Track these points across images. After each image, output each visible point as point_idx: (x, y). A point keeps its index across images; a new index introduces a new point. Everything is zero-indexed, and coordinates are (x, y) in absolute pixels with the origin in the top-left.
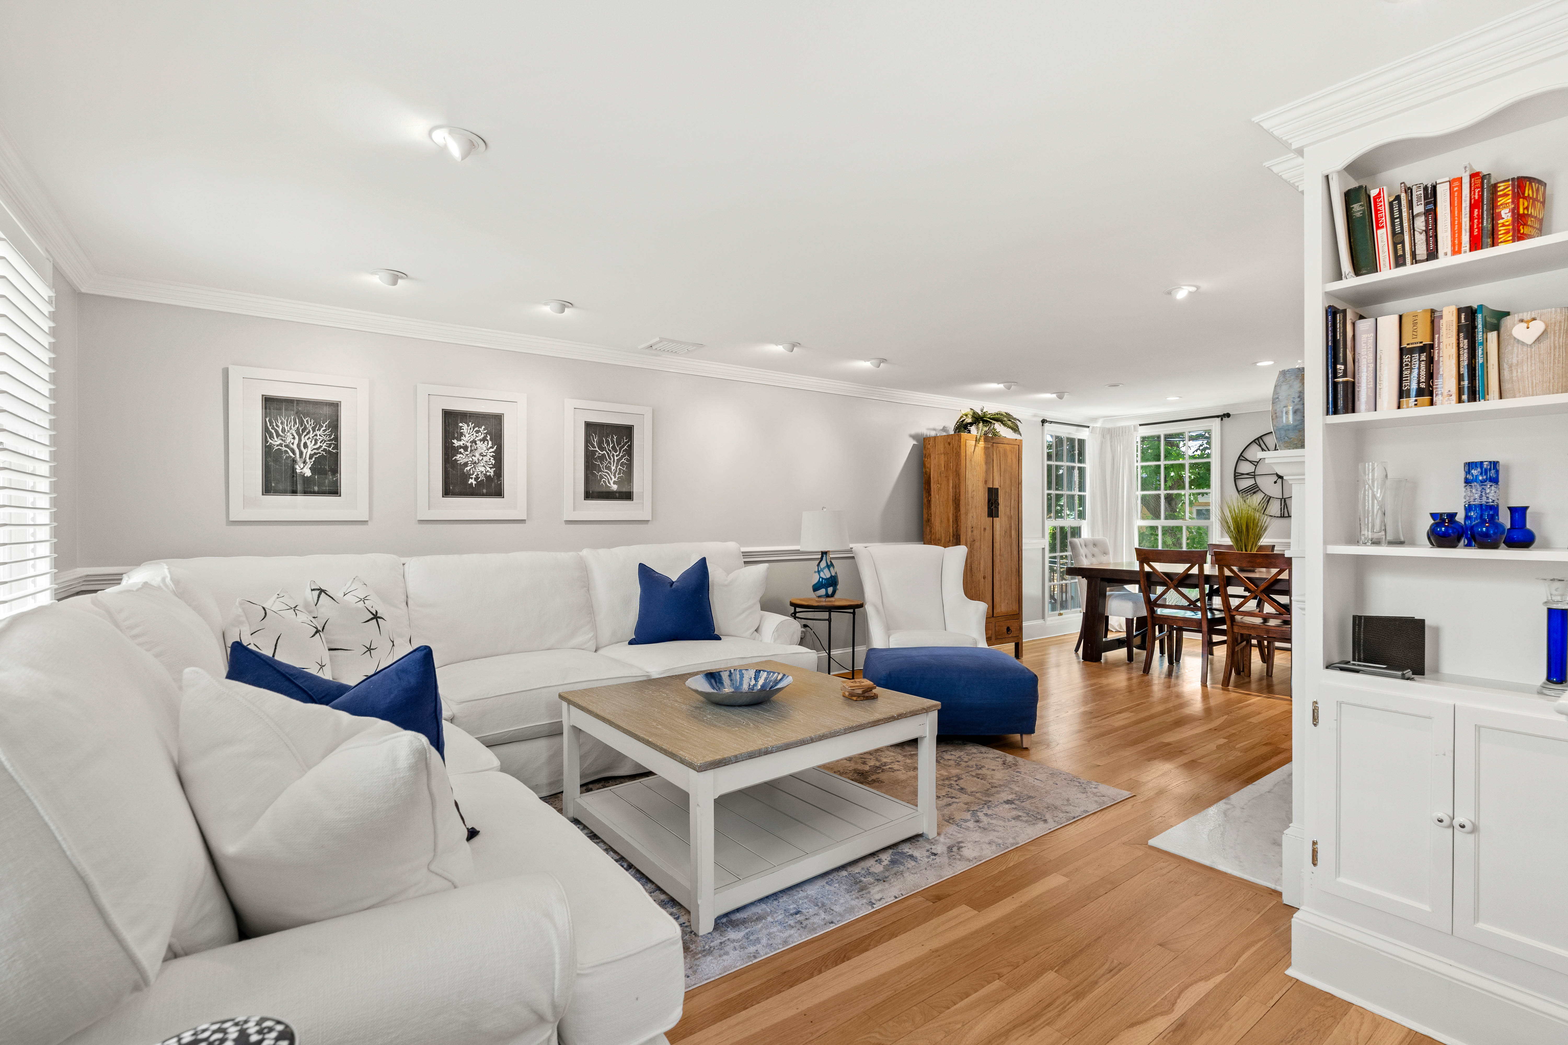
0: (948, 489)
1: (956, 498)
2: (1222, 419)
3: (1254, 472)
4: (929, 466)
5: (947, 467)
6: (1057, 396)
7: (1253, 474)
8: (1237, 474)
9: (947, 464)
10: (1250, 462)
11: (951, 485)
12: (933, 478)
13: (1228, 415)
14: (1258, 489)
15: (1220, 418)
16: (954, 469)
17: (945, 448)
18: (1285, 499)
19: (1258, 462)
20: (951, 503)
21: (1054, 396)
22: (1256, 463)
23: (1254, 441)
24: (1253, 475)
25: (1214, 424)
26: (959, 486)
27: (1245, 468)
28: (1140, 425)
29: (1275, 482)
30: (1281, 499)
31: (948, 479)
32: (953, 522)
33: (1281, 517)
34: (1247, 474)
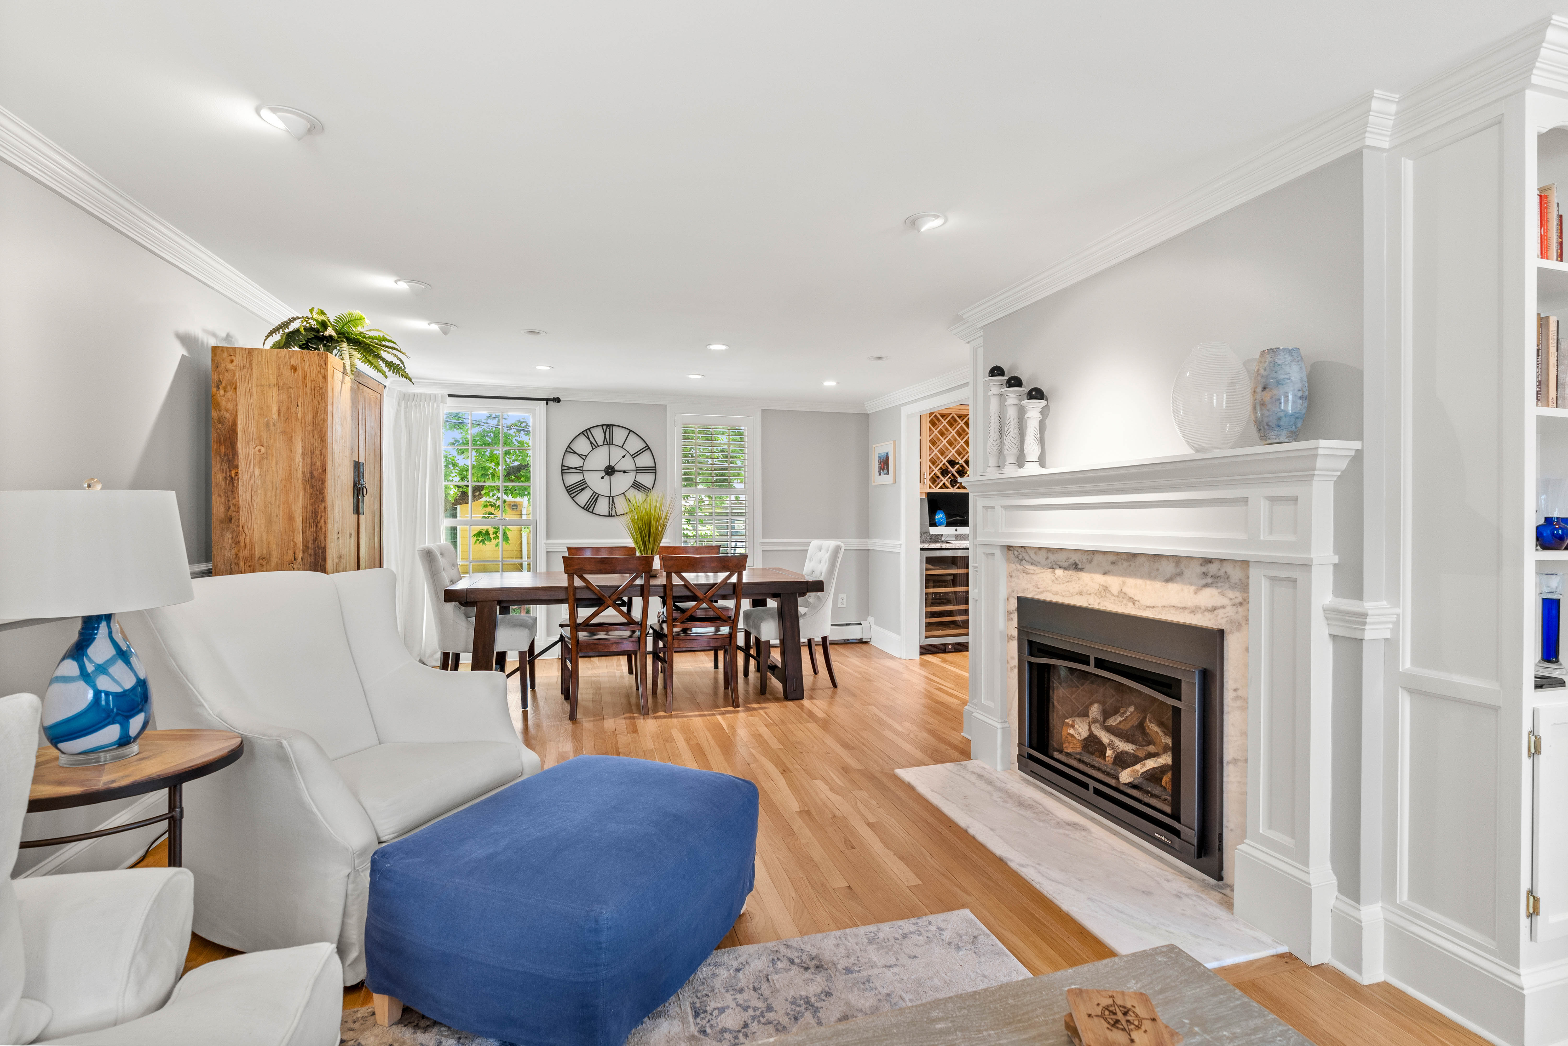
0: (290, 458)
1: (312, 477)
2: (547, 404)
3: (582, 467)
4: (230, 406)
5: (287, 413)
6: (441, 329)
7: (581, 468)
8: (564, 468)
9: (288, 409)
10: (579, 455)
11: (299, 450)
12: (245, 432)
13: (557, 400)
14: (586, 485)
15: (545, 402)
16: (309, 418)
17: (280, 375)
18: (613, 497)
19: (586, 456)
20: (298, 485)
21: (435, 327)
22: (584, 457)
23: (582, 433)
24: (580, 470)
25: (537, 408)
26: (321, 454)
27: (573, 461)
28: (450, 396)
29: (602, 478)
30: (609, 497)
31: (290, 439)
32: (304, 521)
33: (609, 516)
34: (576, 468)
